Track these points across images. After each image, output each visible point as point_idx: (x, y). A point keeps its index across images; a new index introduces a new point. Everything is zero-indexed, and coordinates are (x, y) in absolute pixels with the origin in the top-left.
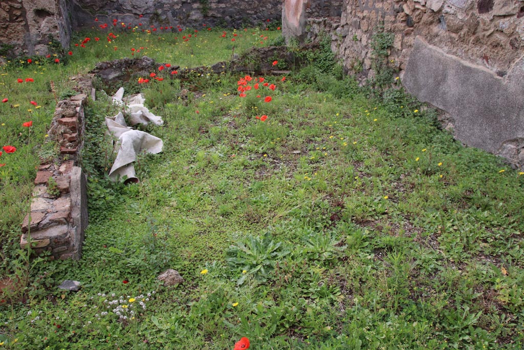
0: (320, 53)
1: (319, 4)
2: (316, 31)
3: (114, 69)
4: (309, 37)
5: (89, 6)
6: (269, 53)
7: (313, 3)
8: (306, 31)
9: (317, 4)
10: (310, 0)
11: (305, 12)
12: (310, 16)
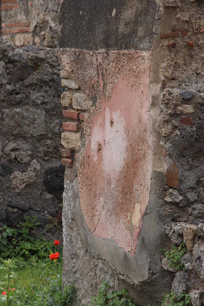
4: (178, 287)
7: (187, 173)
8: (166, 268)
9: (200, 174)
10: (177, 164)
11: (160, 201)
12: (179, 217)
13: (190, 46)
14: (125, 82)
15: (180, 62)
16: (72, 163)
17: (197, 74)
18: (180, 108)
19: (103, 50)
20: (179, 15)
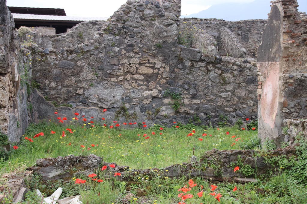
0: (297, 160)
1: (299, 104)
2: (294, 134)
3: (56, 167)
4: (286, 140)
5: (53, 98)
6: (232, 156)
7: (291, 102)
8: (283, 134)
9: (296, 103)
10: (287, 99)
11: (281, 112)
12: (288, 117)
13: (294, 60)
14: (273, 72)
15: (290, 65)
16: (260, 99)
17: (297, 69)
18: (288, 81)
19: (267, 62)
20: (290, 50)
